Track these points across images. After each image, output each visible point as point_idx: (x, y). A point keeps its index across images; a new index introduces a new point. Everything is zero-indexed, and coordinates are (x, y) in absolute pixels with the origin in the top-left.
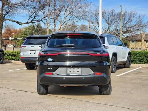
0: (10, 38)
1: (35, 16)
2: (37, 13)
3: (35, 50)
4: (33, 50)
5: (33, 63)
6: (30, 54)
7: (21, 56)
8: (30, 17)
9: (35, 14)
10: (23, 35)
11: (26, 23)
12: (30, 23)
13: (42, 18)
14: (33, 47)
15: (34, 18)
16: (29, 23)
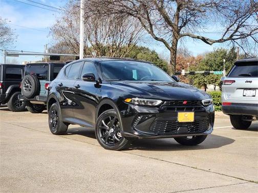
0: (183, 72)
1: (238, 27)
2: (243, 21)
3: (255, 89)
4: (250, 89)
5: (247, 116)
6: (245, 96)
7: (223, 101)
8: (228, 29)
9: (237, 22)
10: (205, 67)
11: (220, 40)
12: (227, 40)
13: (253, 31)
14: (251, 82)
15: (236, 31)
16: (225, 40)
